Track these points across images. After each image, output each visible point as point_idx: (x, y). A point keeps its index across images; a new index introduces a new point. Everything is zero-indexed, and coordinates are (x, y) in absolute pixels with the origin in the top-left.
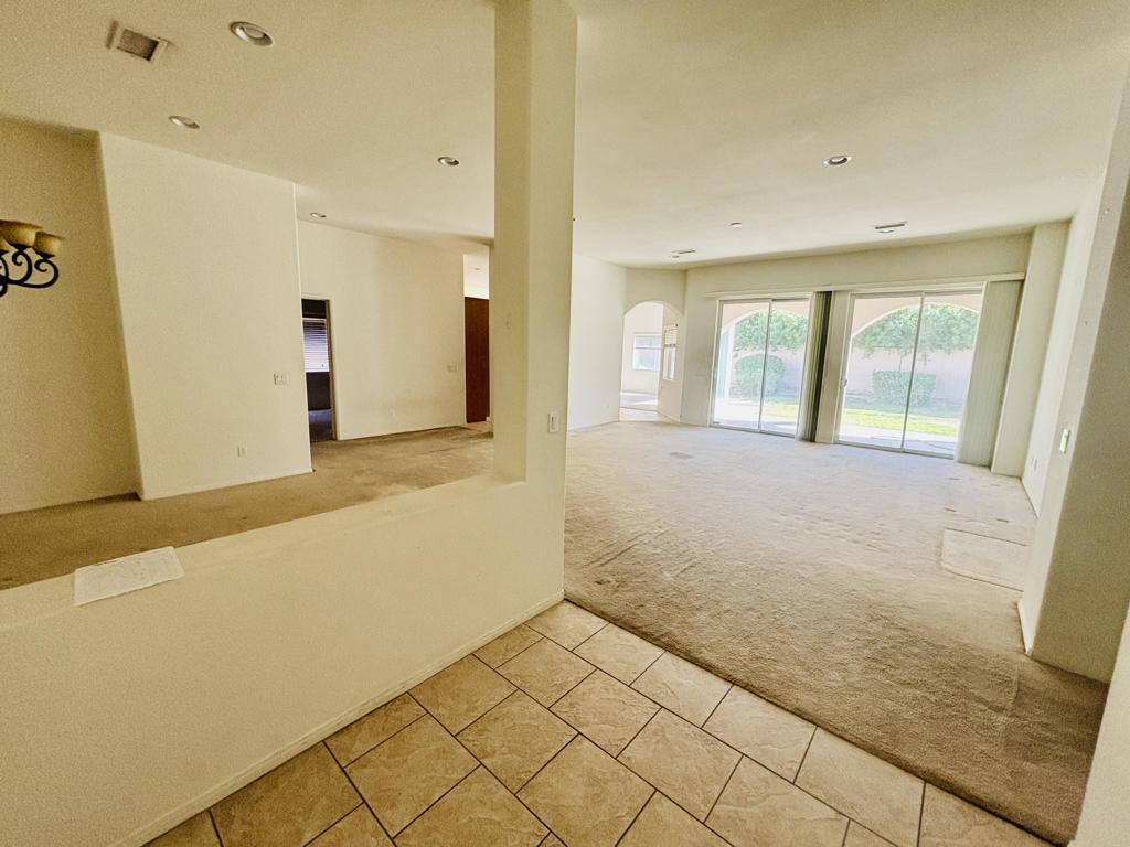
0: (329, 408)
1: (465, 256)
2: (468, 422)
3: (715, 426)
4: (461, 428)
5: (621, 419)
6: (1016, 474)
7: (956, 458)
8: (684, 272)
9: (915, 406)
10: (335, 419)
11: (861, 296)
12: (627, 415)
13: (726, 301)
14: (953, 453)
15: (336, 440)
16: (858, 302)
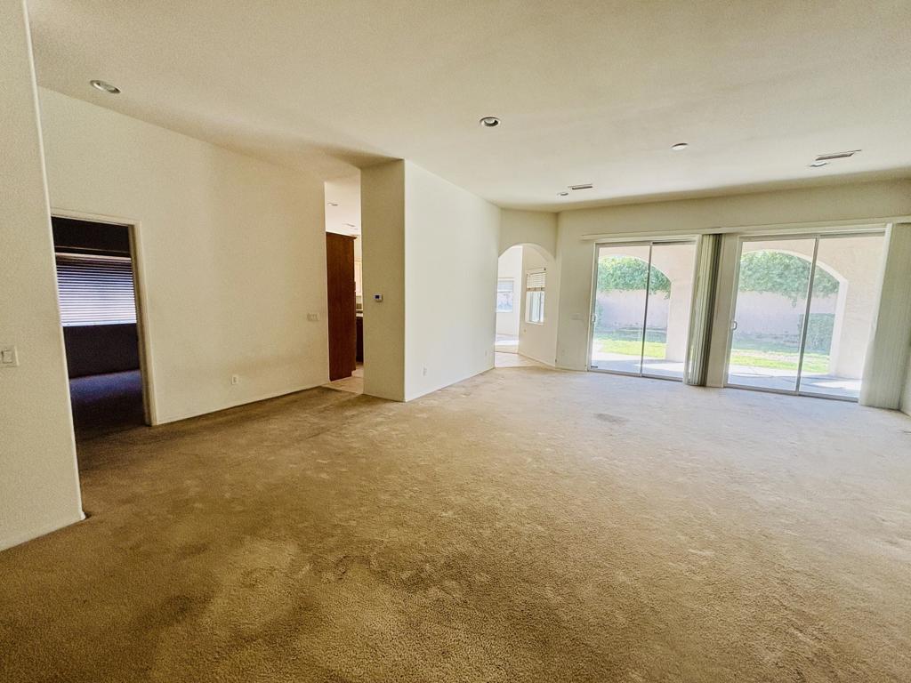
0: (137, 367)
1: (326, 184)
2: (332, 380)
3: (593, 369)
4: (323, 390)
5: (496, 366)
6: (896, 407)
7: (862, 400)
8: (555, 215)
9: (809, 348)
10: (147, 383)
11: (750, 239)
12: (501, 361)
13: (603, 245)
14: (858, 396)
15: (150, 425)
16: (745, 244)
